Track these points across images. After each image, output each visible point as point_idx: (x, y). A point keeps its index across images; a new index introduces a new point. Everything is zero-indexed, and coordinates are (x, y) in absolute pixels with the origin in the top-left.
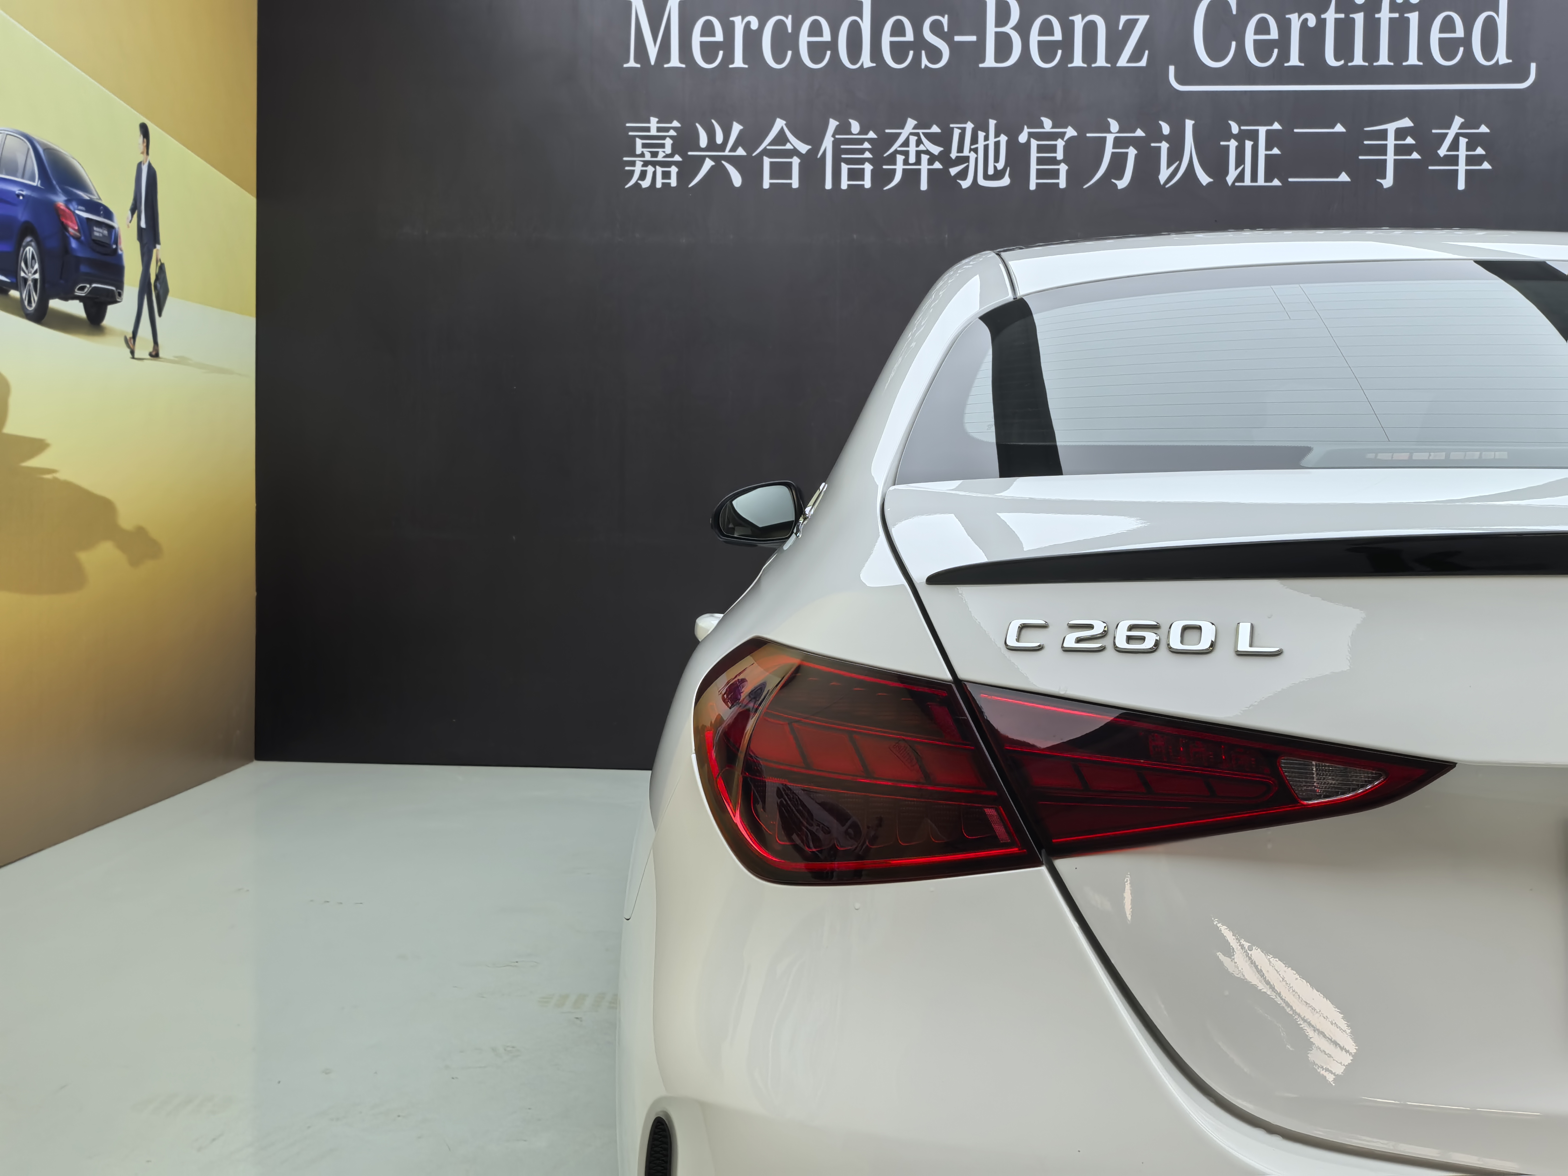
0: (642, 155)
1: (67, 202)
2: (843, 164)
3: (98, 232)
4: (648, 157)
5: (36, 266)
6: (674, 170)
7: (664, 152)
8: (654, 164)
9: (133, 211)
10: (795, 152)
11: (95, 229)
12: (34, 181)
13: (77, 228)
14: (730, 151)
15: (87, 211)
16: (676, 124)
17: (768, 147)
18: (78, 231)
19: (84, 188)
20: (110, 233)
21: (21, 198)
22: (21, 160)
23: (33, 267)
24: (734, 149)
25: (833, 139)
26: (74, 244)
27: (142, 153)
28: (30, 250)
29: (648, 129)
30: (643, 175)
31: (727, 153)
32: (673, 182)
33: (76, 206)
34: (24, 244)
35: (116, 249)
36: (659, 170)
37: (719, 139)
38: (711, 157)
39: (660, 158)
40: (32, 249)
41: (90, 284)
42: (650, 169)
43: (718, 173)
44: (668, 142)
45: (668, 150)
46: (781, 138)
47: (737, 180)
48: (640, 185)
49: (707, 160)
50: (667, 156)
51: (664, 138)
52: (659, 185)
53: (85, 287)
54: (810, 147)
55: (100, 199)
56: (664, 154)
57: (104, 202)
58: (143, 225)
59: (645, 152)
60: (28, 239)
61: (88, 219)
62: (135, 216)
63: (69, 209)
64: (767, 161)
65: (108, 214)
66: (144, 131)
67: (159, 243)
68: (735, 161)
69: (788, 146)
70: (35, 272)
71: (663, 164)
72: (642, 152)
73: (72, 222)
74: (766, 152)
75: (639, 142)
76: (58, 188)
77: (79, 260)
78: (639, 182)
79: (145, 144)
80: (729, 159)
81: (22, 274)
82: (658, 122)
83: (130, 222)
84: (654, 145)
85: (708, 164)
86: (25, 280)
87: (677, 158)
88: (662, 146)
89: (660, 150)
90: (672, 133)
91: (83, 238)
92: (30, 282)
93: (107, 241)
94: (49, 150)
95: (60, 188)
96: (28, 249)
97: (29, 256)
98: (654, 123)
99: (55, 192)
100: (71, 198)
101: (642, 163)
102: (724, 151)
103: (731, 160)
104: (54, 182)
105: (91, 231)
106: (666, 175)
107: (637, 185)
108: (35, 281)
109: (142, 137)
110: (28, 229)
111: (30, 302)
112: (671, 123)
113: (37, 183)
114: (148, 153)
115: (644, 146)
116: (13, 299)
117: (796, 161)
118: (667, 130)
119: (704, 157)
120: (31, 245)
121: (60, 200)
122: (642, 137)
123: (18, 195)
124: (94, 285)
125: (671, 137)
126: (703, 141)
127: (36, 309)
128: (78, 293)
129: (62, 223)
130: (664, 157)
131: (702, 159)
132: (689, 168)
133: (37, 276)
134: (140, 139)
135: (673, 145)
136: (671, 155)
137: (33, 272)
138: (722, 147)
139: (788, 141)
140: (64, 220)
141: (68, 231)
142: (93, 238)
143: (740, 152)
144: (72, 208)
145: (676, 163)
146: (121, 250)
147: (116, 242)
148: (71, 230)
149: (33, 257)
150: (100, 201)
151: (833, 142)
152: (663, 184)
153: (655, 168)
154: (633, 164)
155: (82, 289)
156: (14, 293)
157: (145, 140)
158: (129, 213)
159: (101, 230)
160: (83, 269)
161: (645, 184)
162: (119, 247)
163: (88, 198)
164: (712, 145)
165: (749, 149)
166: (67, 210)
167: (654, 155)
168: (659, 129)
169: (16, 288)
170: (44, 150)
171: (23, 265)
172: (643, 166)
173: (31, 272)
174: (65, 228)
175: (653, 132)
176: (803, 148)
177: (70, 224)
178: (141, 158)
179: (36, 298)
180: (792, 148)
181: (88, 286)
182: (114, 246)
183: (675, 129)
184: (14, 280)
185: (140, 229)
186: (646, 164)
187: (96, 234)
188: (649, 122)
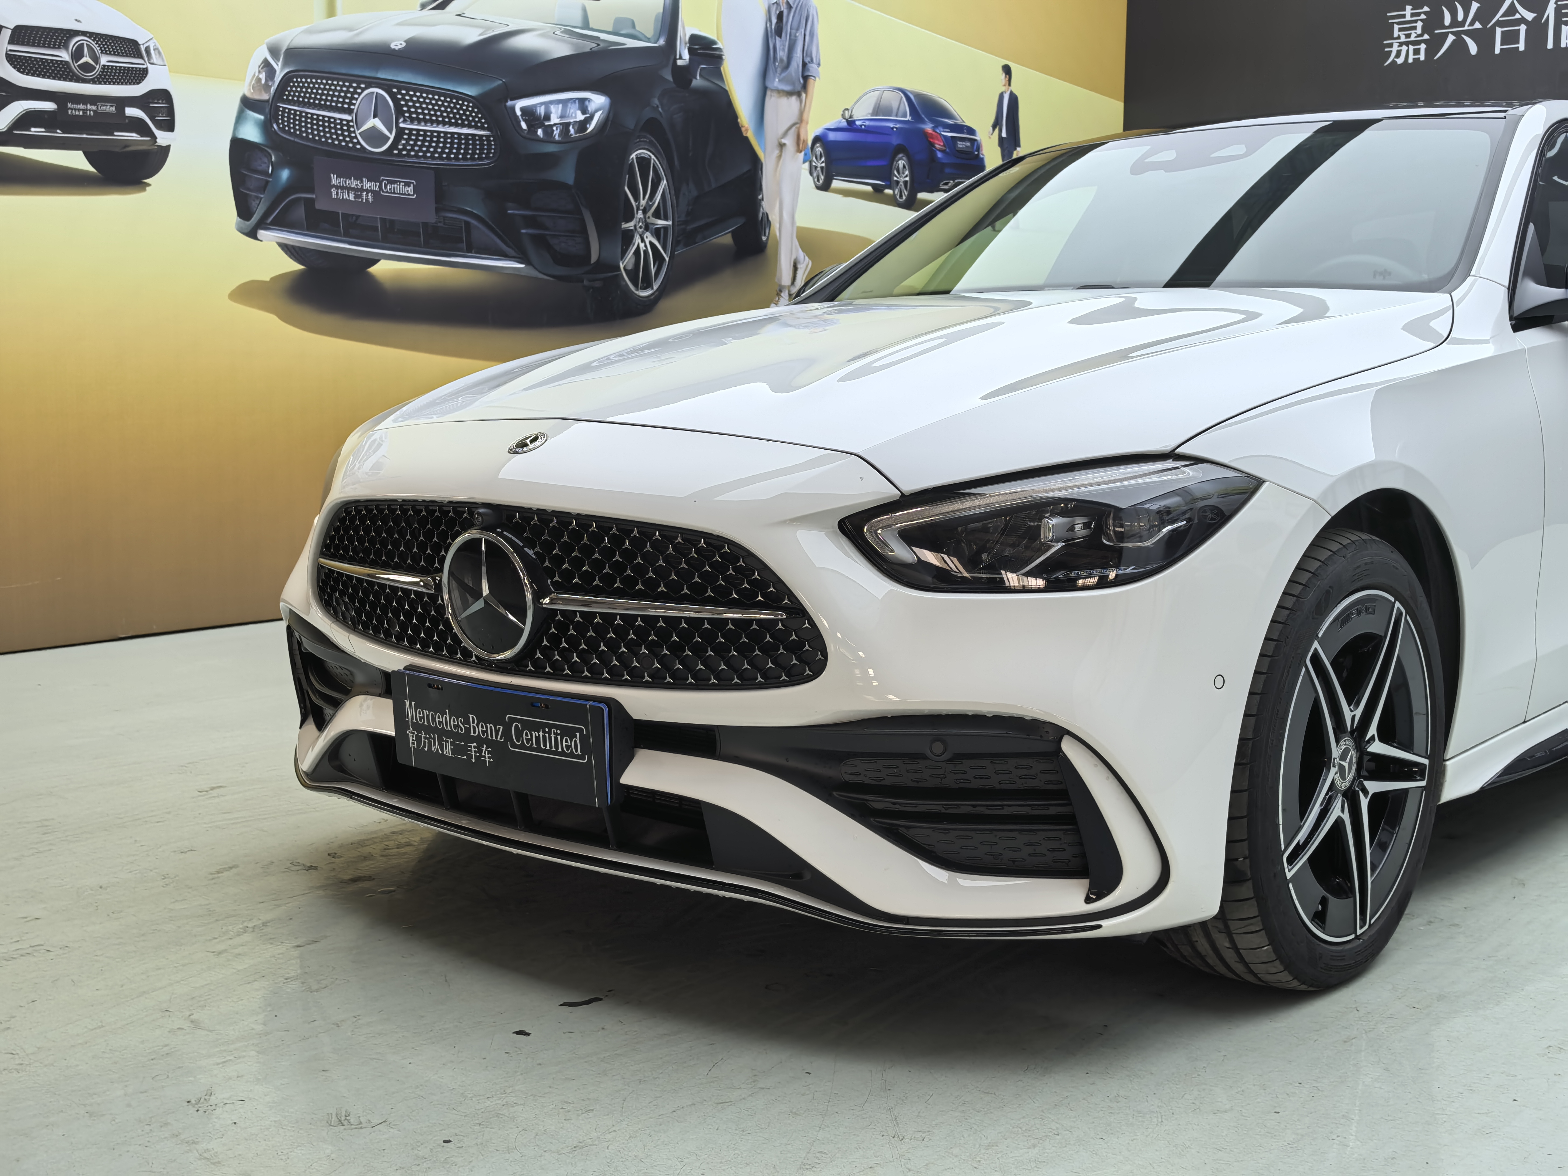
0: (1399, 37)
1: (934, 129)
2: (1563, 26)
3: (961, 145)
4: (1403, 39)
5: (907, 172)
6: (1423, 47)
7: (1416, 33)
8: (1407, 44)
9: (994, 127)
10: (1523, 20)
11: (959, 143)
12: (905, 117)
13: (942, 144)
14: (1469, 26)
15: (951, 132)
16: (1426, 9)
17: (1500, 19)
18: (944, 146)
19: (949, 116)
20: (972, 145)
21: (895, 130)
22: (895, 105)
23: (903, 173)
24: (1472, 24)
25: (1555, 5)
26: (939, 155)
27: (1005, 85)
28: (901, 163)
29: (1404, 16)
30: (1398, 54)
31: (1466, 28)
32: (1422, 57)
33: (942, 130)
34: (897, 159)
35: (978, 155)
36: (1411, 48)
37: (1460, 17)
38: (1452, 33)
39: (1412, 38)
40: (903, 162)
41: (954, 181)
42: (1404, 48)
43: (1459, 45)
44: (1419, 25)
45: (1419, 31)
46: (1512, 10)
47: (1473, 48)
48: (1396, 62)
49: (1450, 35)
50: (1418, 36)
51: (1416, 21)
52: (1410, 61)
53: (949, 182)
54: (1535, 15)
55: (964, 122)
56: (1416, 35)
57: (968, 124)
58: (1004, 135)
59: (1401, 35)
60: (901, 155)
61: (952, 137)
62: (997, 130)
63: (936, 132)
64: (1499, 31)
65: (971, 131)
66: (1007, 70)
67: (1019, 146)
68: (1471, 34)
69: (1517, 16)
70: (906, 176)
71: (1414, 43)
72: (1399, 35)
73: (938, 140)
74: (1499, 24)
75: (1396, 27)
76: (926, 119)
77: (944, 165)
78: (1396, 60)
79: (1007, 79)
80: (1467, 33)
81: (895, 178)
82: (1412, 9)
83: (992, 134)
84: (1408, 28)
85: (1451, 38)
86: (898, 182)
87: (1426, 37)
88: (1415, 28)
89: (1412, 32)
90: (1423, 16)
91: (947, 150)
92: (901, 183)
93: (970, 150)
94: (918, 96)
95: (928, 119)
96: (900, 162)
97: (901, 166)
98: (1409, 10)
99: (923, 122)
100: (937, 124)
101: (1398, 44)
102: (1464, 26)
103: (1468, 33)
104: (923, 116)
105: (955, 144)
106: (1417, 51)
107: (1394, 62)
108: (905, 182)
109: (1004, 75)
110: (900, 149)
111: (901, 196)
112: (1422, 8)
113: (908, 118)
114: (1009, 85)
115: (1400, 30)
116: (888, 195)
117: (1523, 28)
118: (1419, 14)
119: (1447, 34)
120: (903, 160)
121: (928, 127)
122: (1398, 23)
123: (892, 128)
124: (957, 181)
125: (1422, 20)
126: (1447, 21)
127: (906, 200)
128: (942, 187)
129: (930, 142)
130: (1416, 37)
131: (1446, 35)
132: (1434, 44)
133: (907, 179)
134: (1002, 76)
135: (1423, 27)
136: (1421, 35)
137: (904, 176)
138: (1463, 23)
139: (1517, 11)
140: (931, 140)
141: (935, 147)
142: (957, 149)
143: (1478, 25)
144: (938, 131)
145: (1425, 41)
146: (983, 155)
147: (978, 149)
148: (937, 146)
149: (904, 167)
150: (964, 124)
151: (1556, 8)
152: (1414, 59)
153: (1408, 46)
154: (1391, 45)
155: (946, 184)
156: (888, 191)
157: (1007, 76)
158: (991, 129)
159: (964, 143)
160: (947, 170)
161: (1400, 61)
162: (981, 152)
163: (953, 123)
164: (1455, 23)
165: (1484, 23)
166: (934, 133)
167: (1408, 36)
168: (1413, 15)
169: (890, 187)
170: (915, 96)
171: (896, 173)
172: (1399, 46)
173: (903, 176)
174: (932, 145)
175: (1408, 18)
176: (1530, 16)
177: (936, 142)
178: (1003, 89)
179: (906, 193)
180: (1520, 17)
181: (952, 181)
182: (976, 153)
183: (1425, 13)
184: (888, 183)
185: (1001, 140)
186: (1401, 44)
187: (959, 146)
188: (1405, 10)
